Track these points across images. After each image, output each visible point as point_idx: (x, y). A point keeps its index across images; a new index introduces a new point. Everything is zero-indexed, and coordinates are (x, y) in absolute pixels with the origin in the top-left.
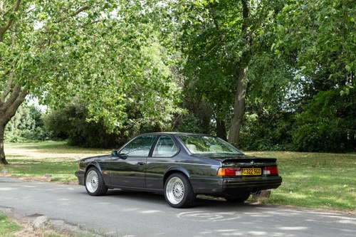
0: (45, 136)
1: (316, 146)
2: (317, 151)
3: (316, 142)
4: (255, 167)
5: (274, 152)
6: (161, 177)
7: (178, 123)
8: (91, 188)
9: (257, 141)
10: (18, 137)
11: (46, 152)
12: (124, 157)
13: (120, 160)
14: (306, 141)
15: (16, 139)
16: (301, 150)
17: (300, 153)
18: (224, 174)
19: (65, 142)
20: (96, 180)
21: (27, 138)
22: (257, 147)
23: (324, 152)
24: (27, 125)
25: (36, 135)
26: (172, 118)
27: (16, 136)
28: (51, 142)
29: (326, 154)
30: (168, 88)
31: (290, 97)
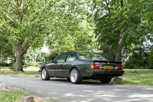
4: (110, 65)
5: (140, 69)
6: (68, 71)
8: (44, 77)
9: (133, 65)
10: (38, 64)
12: (56, 63)
15: (38, 65)
18: (93, 67)
20: (45, 74)
22: (133, 67)
24: (42, 60)
27: (37, 64)
31: (148, 46)
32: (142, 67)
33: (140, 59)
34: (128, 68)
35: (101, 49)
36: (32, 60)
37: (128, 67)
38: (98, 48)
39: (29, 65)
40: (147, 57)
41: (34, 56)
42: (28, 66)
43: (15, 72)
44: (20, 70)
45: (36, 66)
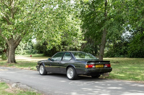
0: (35, 52)
1: (137, 55)
2: (137, 58)
3: (137, 54)
4: (101, 64)
5: (120, 58)
6: (65, 68)
7: (84, 47)
8: (41, 72)
9: (114, 54)
10: (25, 53)
11: (34, 58)
12: (53, 60)
13: (51, 62)
14: (133, 54)
16: (131, 57)
17: (130, 58)
18: (88, 67)
19: (42, 55)
21: (28, 53)
22: (114, 56)
23: (140, 58)
24: (28, 48)
25: (32, 52)
26: (81, 45)
27: (24, 52)
28: (37, 55)
29: (141, 58)
30: (77, 34)
31: (127, 37)
32: (122, 56)
33: (120, 48)
34: (110, 57)
35: (84, 40)
36: (20, 50)
38: (82, 39)
40: (126, 47)
41: (23, 46)
43: (9, 64)
44: (13, 61)
45: (23, 54)
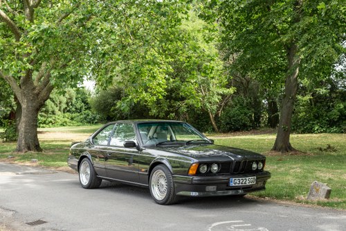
0: (94, 119)
7: (226, 104)
9: (311, 123)
10: (68, 120)
15: (66, 122)
22: (312, 128)
24: (76, 108)
25: (85, 118)
26: (219, 99)
27: (65, 119)
32: (334, 129)
33: (329, 107)
35: (228, 86)
37: (300, 129)
39: (44, 123)
41: (60, 103)
42: (41, 125)
43: (20, 153)
44: (32, 146)
45: (62, 125)
